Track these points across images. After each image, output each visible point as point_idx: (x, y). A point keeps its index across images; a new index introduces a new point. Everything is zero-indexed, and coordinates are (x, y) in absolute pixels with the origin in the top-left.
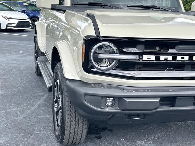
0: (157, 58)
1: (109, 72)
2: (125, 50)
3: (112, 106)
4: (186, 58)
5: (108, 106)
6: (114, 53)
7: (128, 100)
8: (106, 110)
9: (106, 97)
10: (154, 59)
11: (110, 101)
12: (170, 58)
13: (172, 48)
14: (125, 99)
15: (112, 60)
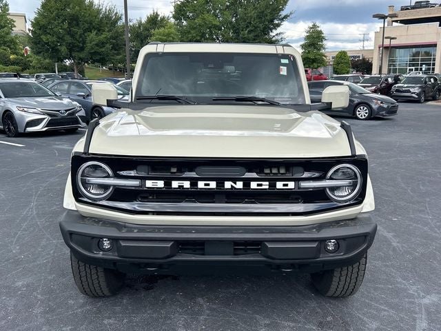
0: (168, 184)
1: (101, 203)
2: (122, 173)
3: (108, 250)
4: (213, 185)
5: (104, 250)
6: (108, 176)
7: (123, 244)
8: (100, 255)
9: (101, 238)
10: (163, 186)
11: (106, 244)
12: (187, 184)
13: (191, 171)
14: (121, 242)
15: (105, 187)
